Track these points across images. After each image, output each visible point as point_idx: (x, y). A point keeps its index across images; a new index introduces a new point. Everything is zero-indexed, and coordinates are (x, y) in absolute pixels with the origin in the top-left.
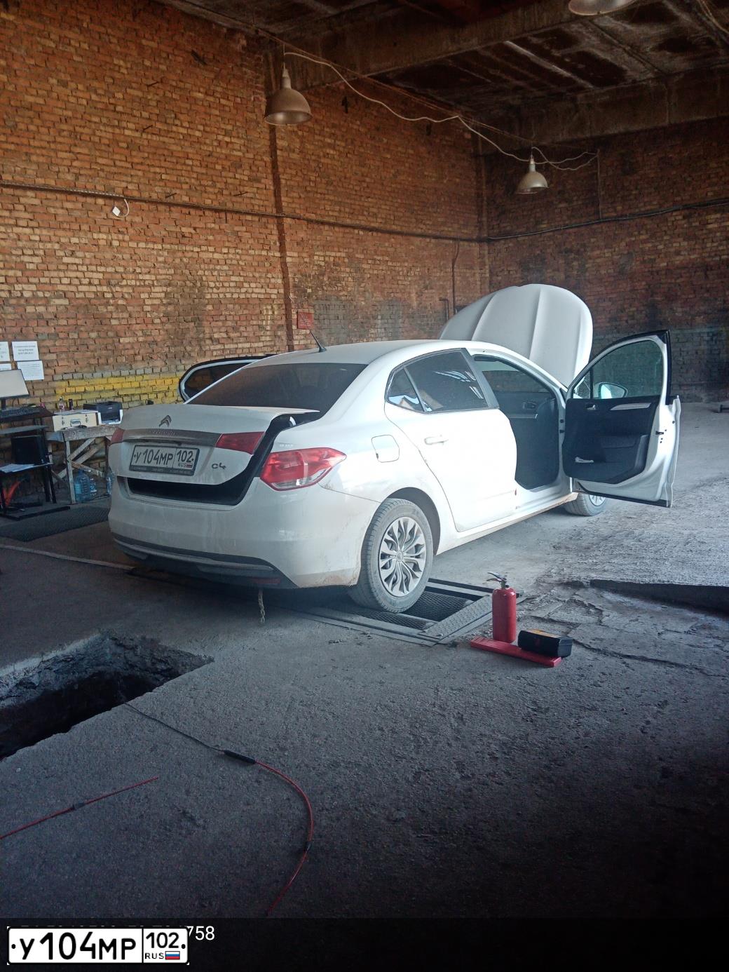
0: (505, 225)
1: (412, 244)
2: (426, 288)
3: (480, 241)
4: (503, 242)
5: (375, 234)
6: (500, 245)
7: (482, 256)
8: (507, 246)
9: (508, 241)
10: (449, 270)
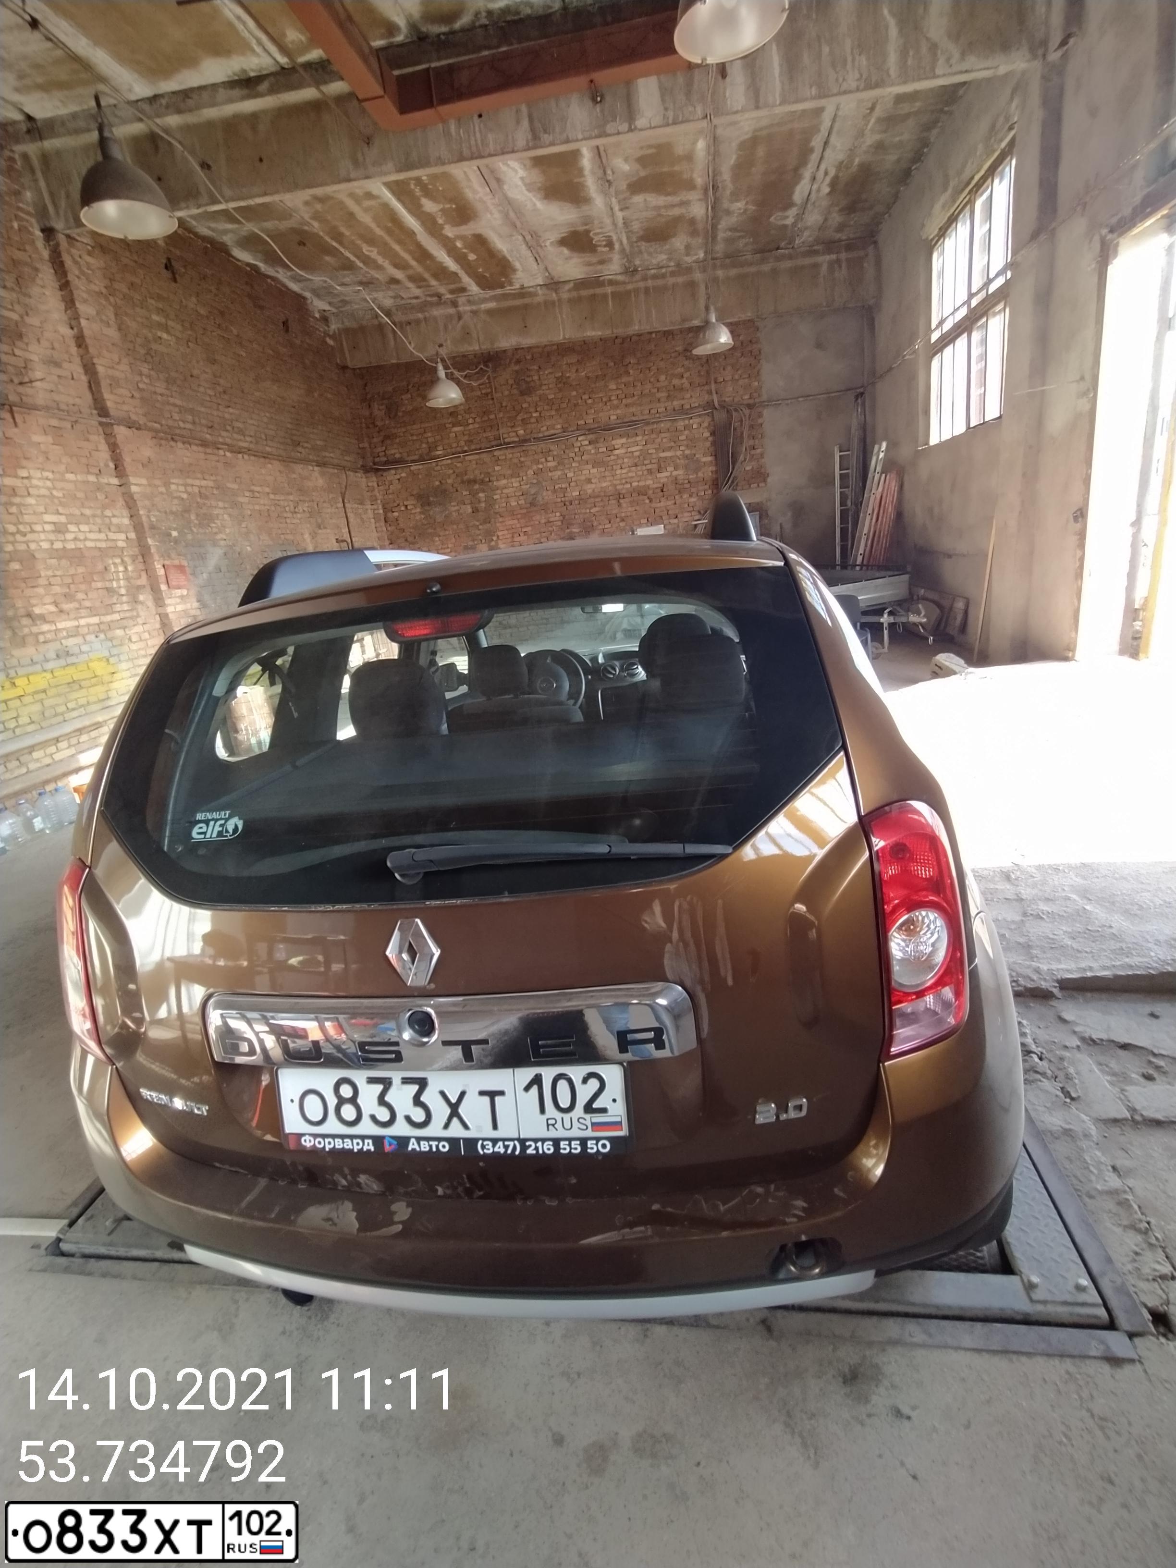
0: (393, 452)
1: (294, 473)
2: (319, 527)
3: (366, 470)
4: (393, 472)
5: (246, 457)
6: (391, 475)
7: (371, 490)
8: (398, 477)
9: (400, 471)
10: (341, 505)
